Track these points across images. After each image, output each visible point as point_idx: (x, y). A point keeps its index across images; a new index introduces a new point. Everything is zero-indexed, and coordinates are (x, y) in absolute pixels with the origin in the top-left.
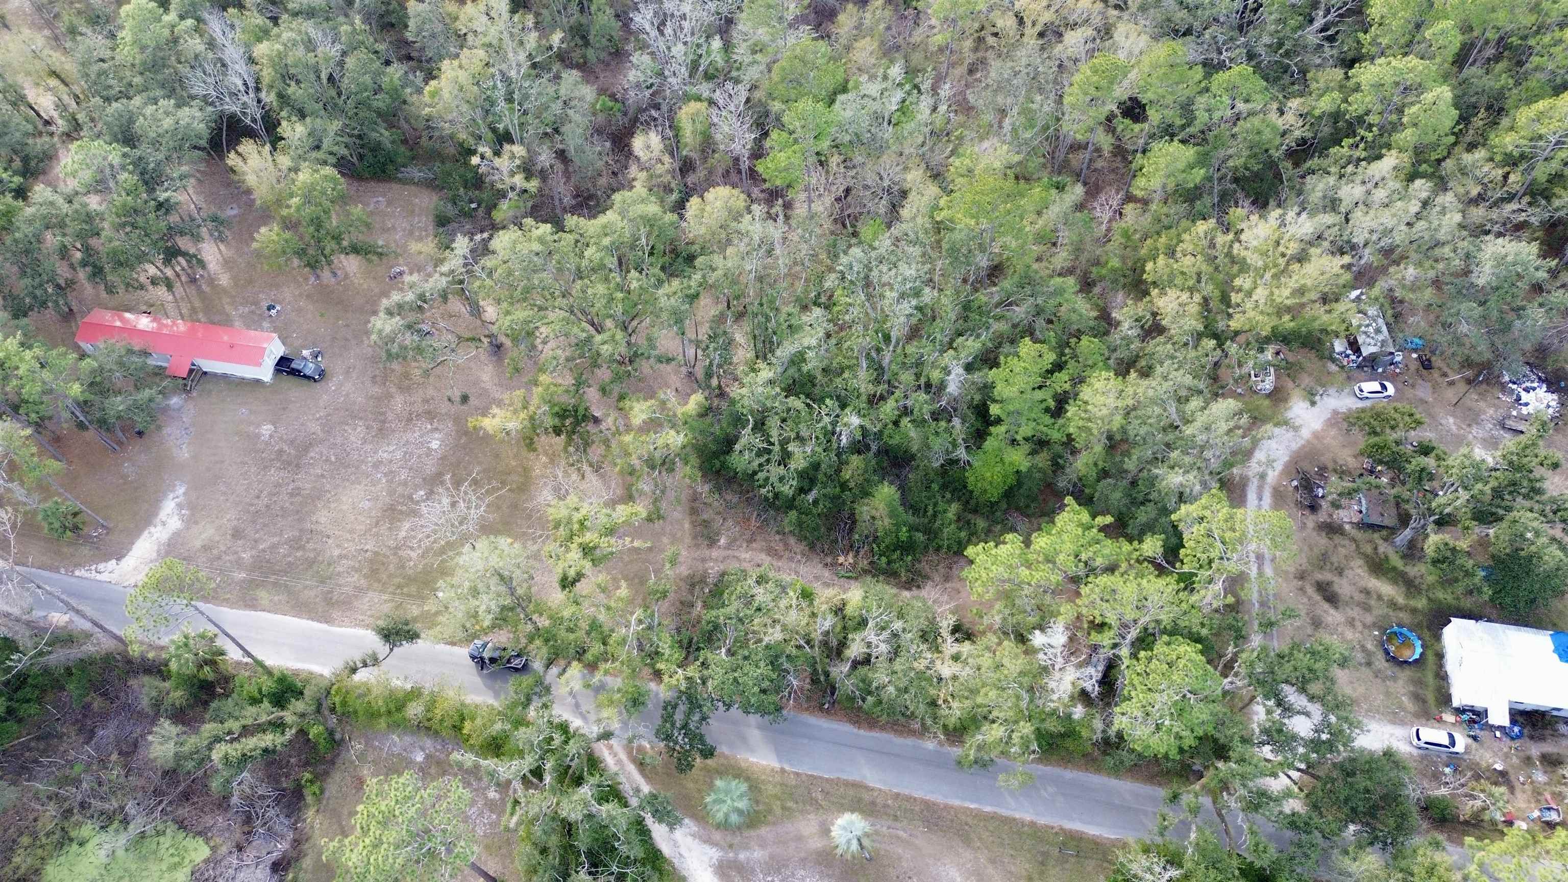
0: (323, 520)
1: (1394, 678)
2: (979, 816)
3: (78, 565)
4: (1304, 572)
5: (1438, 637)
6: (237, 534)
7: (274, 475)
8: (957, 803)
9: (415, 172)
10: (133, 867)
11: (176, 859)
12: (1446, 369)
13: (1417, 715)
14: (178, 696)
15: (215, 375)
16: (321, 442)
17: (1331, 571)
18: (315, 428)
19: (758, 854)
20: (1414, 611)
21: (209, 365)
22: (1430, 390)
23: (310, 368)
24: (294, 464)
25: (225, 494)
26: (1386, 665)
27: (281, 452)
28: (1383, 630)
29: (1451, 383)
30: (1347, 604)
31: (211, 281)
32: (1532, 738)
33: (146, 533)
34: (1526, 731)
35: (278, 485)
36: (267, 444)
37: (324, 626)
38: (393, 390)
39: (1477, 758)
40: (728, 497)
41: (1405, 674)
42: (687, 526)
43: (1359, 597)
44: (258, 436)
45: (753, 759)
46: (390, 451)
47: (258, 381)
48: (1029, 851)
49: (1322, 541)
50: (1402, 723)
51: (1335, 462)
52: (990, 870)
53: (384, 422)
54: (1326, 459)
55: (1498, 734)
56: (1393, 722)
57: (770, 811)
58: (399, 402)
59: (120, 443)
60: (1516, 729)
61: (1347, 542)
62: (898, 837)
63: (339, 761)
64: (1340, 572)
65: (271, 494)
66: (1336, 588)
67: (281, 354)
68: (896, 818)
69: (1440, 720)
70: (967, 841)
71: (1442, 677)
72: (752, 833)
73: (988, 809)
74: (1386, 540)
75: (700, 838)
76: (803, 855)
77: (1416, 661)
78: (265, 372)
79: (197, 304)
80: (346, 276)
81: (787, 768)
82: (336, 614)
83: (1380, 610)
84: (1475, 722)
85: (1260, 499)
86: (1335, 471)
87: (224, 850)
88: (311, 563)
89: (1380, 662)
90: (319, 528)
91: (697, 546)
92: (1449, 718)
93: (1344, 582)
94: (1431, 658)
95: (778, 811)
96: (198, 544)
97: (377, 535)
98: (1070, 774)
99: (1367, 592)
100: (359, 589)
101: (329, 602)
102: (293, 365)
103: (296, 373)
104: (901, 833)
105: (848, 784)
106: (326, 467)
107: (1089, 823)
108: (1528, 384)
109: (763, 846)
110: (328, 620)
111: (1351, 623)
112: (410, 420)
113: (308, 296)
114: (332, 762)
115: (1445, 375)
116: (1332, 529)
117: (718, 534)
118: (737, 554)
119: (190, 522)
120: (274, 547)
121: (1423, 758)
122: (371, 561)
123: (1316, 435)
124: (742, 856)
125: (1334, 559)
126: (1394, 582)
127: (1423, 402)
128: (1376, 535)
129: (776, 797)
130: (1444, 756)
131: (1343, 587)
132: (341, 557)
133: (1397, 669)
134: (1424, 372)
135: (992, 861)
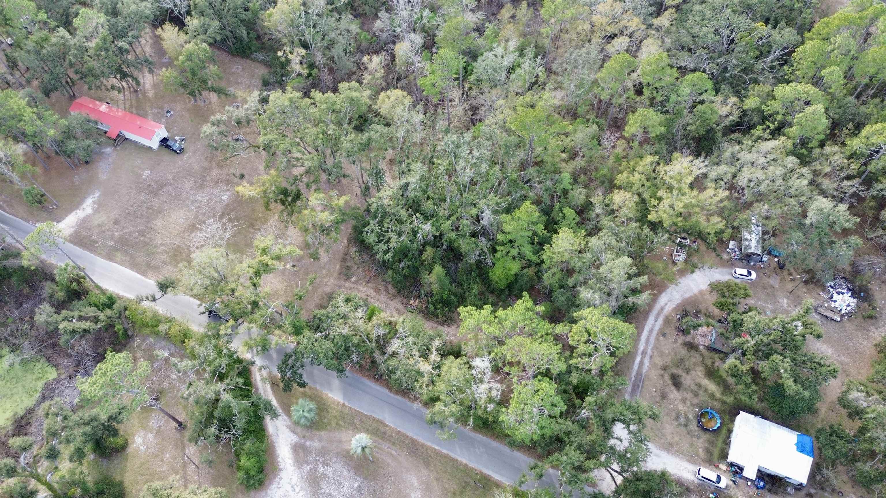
0: (159, 224)
1: (698, 437)
2: (438, 454)
3: (38, 221)
4: (667, 366)
5: (733, 421)
6: (116, 222)
7: (143, 196)
8: (429, 444)
9: (260, 56)
10: (20, 374)
11: (40, 375)
12: (792, 270)
13: (704, 461)
14: (61, 295)
15: (131, 141)
16: (171, 184)
17: (682, 369)
18: (170, 177)
19: (316, 444)
20: (724, 403)
21: (128, 135)
22: (778, 281)
23: (176, 147)
24: (154, 193)
25: (117, 201)
26: (697, 429)
27: (150, 185)
28: (701, 409)
29: (793, 280)
30: (685, 389)
31: (145, 93)
32: (770, 490)
33: (74, 213)
34: (767, 486)
35: (143, 202)
36: (144, 180)
37: (142, 277)
38: (214, 165)
39: (732, 494)
40: (364, 257)
41: (706, 436)
42: (338, 267)
43: (694, 388)
44: (141, 175)
45: (330, 395)
46: (202, 197)
47: (150, 148)
48: (459, 479)
49: (684, 352)
50: (694, 463)
51: (707, 309)
52: (435, 484)
53: (204, 181)
54: (702, 307)
55: (749, 483)
56: (689, 461)
57: (330, 424)
58: (215, 173)
59: (76, 165)
60: (762, 484)
61: (698, 356)
62: (391, 454)
63: (128, 346)
64: (688, 371)
65: (139, 206)
66: (682, 380)
67: (166, 136)
68: (394, 444)
69: (717, 467)
70: (427, 465)
71: (727, 443)
72: (317, 433)
73: (444, 451)
74: (721, 359)
75: (290, 429)
76: (339, 450)
77: (714, 431)
78: (155, 144)
79: (134, 103)
80: (210, 103)
81: (346, 404)
82: (150, 273)
83: (703, 397)
84: (737, 473)
85: (656, 321)
86: (705, 315)
87: (63, 377)
88: (146, 244)
89: (693, 426)
90: (156, 228)
91: (339, 278)
92: (723, 467)
93: (689, 377)
94: (724, 431)
95: (334, 424)
96: (96, 223)
97: (182, 237)
98: (495, 444)
99: (700, 386)
100: (165, 263)
101: (148, 266)
102: (168, 143)
103: (168, 147)
104: (394, 452)
105: (374, 420)
106: (169, 198)
107: (496, 473)
108: (840, 290)
109: (320, 441)
110: (144, 274)
111: (684, 401)
112: (217, 182)
113: (188, 110)
114: (125, 346)
115: (791, 274)
116: (692, 346)
117: (352, 275)
118: (359, 287)
119: (96, 211)
120: (131, 232)
121: (699, 485)
122: (175, 250)
123: (701, 292)
124: (308, 443)
125: (687, 364)
126: (718, 384)
127: (772, 287)
128: (716, 356)
129: (335, 417)
130: (712, 488)
131: (687, 380)
132: (162, 244)
133: (702, 433)
134: (779, 270)
135: (437, 479)
